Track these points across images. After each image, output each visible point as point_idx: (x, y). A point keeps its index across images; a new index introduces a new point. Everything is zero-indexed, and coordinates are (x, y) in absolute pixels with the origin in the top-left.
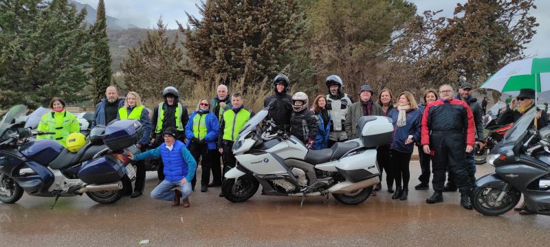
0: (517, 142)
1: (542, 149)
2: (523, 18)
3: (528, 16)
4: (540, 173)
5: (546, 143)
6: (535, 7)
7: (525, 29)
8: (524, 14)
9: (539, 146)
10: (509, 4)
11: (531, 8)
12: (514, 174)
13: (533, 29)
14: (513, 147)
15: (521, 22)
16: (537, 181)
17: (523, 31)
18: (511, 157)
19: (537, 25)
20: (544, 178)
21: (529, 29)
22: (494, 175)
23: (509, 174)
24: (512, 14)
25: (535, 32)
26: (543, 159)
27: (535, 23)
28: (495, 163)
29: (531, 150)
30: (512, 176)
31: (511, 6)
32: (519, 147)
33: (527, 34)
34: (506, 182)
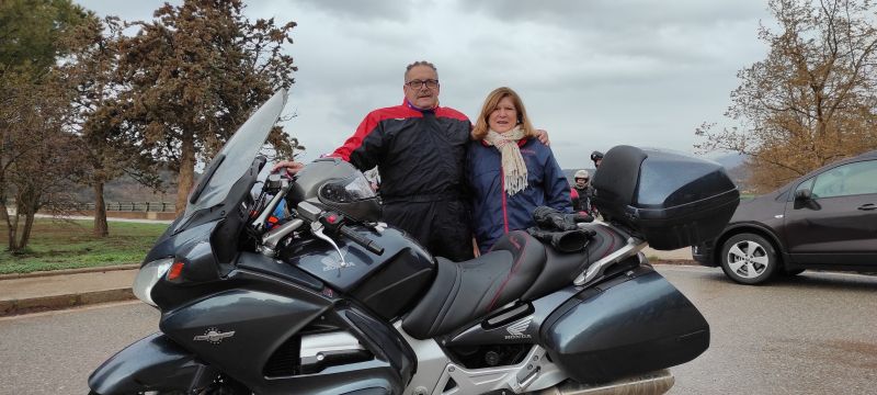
0: (228, 209)
1: (305, 230)
2: (274, 55)
3: (283, 52)
4: (304, 314)
5: (315, 211)
6: (291, 41)
7: (278, 74)
8: (275, 50)
9: (298, 222)
10: (253, 28)
11: (285, 39)
12: (221, 329)
13: (290, 76)
14: (212, 226)
15: (272, 61)
16: (295, 344)
17: (275, 76)
18: (202, 262)
19: (295, 69)
20: (314, 329)
21: (284, 77)
22: (157, 341)
23: (204, 330)
24: (258, 46)
25: (292, 81)
26: (308, 263)
27: (292, 65)
28: (154, 293)
29: (273, 238)
30: (214, 335)
31: (256, 31)
32: (232, 225)
33: (281, 83)
34: (199, 359)
